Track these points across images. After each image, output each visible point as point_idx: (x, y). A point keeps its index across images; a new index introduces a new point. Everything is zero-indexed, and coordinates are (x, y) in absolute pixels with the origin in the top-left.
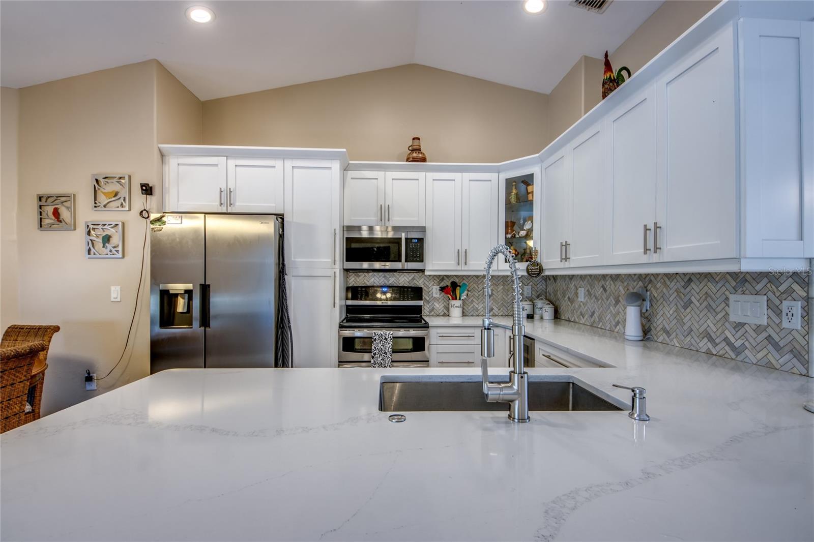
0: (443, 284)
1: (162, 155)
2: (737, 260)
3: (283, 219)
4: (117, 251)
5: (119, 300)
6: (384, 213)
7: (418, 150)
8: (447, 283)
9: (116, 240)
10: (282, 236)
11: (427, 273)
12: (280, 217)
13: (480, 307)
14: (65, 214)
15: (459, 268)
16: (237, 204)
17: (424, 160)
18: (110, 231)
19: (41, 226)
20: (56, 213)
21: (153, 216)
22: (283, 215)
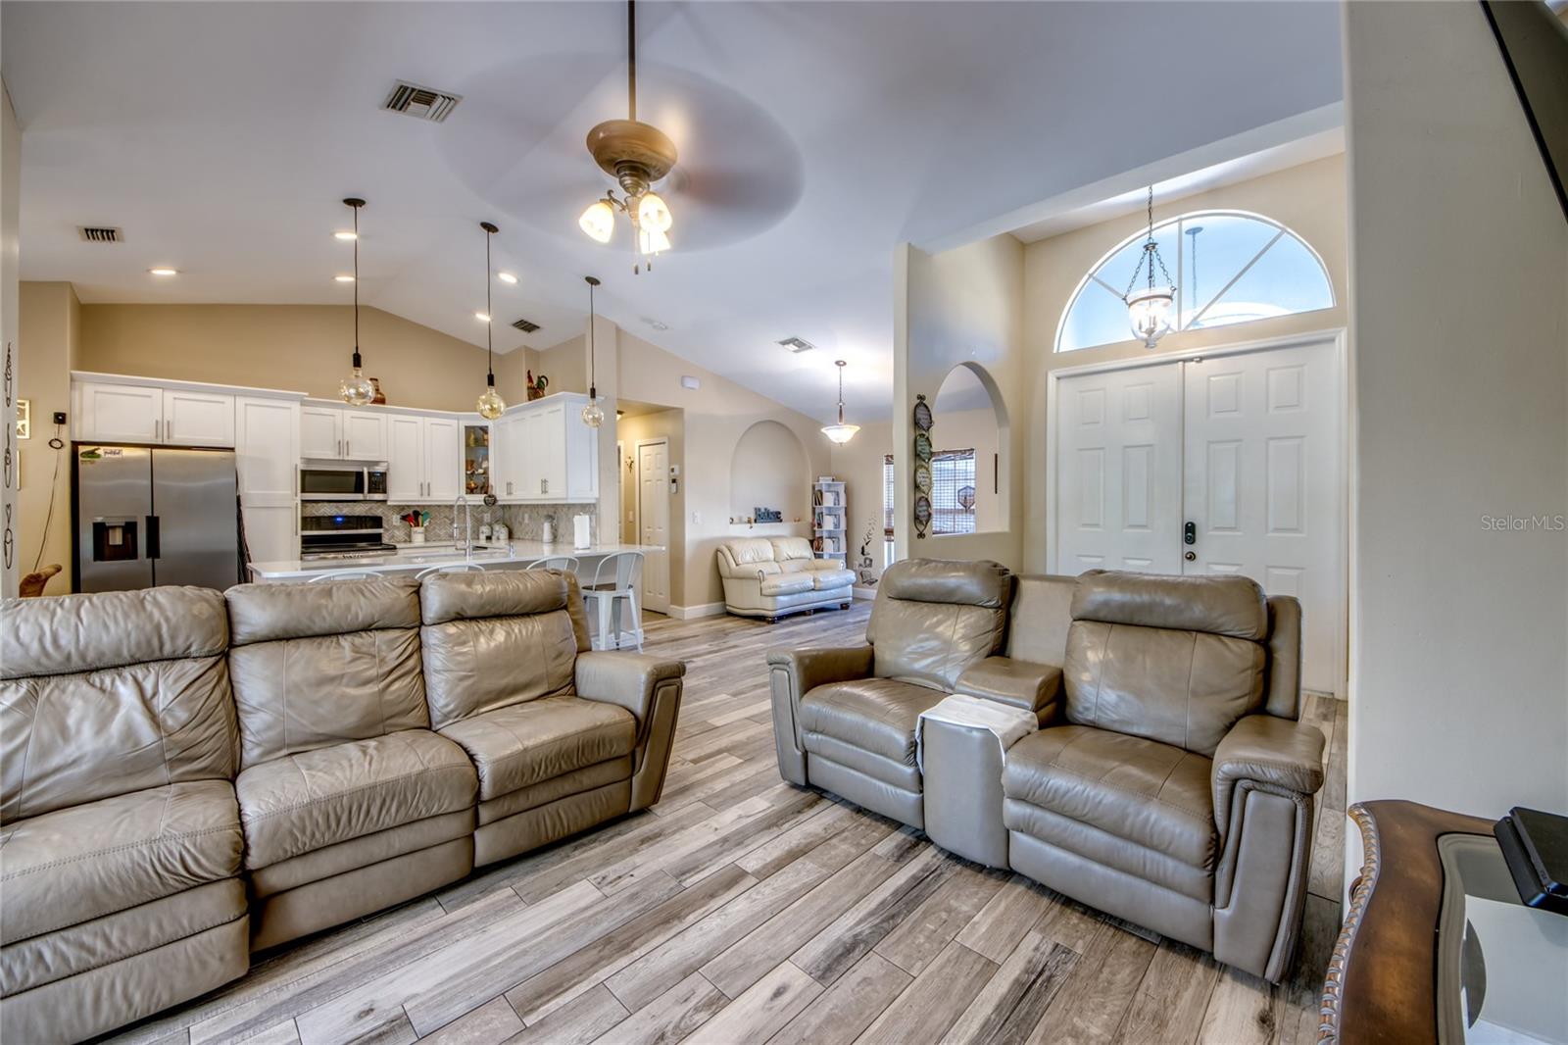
0: (403, 513)
1: (72, 380)
3: (234, 453)
6: (343, 447)
7: (378, 391)
8: (409, 512)
11: (389, 503)
13: (442, 533)
15: (422, 499)
17: (382, 401)
22: (232, 449)
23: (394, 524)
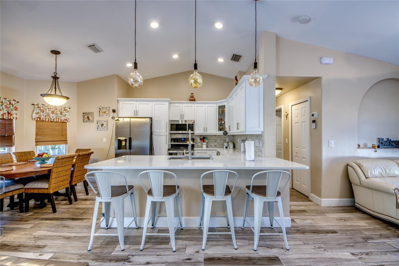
0: (201, 138)
1: (118, 101)
2: (245, 132)
3: (152, 119)
4: (105, 128)
5: (105, 142)
6: (182, 116)
7: (193, 97)
8: (202, 137)
9: (105, 125)
10: (151, 124)
11: (195, 134)
12: (151, 119)
13: (213, 145)
14: (90, 118)
15: (204, 133)
16: (139, 115)
17: (194, 100)
18: (103, 123)
19: (84, 121)
20: (88, 118)
21: (116, 119)
22: (152, 118)
23: (198, 141)
